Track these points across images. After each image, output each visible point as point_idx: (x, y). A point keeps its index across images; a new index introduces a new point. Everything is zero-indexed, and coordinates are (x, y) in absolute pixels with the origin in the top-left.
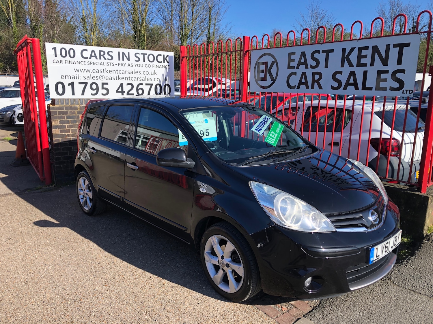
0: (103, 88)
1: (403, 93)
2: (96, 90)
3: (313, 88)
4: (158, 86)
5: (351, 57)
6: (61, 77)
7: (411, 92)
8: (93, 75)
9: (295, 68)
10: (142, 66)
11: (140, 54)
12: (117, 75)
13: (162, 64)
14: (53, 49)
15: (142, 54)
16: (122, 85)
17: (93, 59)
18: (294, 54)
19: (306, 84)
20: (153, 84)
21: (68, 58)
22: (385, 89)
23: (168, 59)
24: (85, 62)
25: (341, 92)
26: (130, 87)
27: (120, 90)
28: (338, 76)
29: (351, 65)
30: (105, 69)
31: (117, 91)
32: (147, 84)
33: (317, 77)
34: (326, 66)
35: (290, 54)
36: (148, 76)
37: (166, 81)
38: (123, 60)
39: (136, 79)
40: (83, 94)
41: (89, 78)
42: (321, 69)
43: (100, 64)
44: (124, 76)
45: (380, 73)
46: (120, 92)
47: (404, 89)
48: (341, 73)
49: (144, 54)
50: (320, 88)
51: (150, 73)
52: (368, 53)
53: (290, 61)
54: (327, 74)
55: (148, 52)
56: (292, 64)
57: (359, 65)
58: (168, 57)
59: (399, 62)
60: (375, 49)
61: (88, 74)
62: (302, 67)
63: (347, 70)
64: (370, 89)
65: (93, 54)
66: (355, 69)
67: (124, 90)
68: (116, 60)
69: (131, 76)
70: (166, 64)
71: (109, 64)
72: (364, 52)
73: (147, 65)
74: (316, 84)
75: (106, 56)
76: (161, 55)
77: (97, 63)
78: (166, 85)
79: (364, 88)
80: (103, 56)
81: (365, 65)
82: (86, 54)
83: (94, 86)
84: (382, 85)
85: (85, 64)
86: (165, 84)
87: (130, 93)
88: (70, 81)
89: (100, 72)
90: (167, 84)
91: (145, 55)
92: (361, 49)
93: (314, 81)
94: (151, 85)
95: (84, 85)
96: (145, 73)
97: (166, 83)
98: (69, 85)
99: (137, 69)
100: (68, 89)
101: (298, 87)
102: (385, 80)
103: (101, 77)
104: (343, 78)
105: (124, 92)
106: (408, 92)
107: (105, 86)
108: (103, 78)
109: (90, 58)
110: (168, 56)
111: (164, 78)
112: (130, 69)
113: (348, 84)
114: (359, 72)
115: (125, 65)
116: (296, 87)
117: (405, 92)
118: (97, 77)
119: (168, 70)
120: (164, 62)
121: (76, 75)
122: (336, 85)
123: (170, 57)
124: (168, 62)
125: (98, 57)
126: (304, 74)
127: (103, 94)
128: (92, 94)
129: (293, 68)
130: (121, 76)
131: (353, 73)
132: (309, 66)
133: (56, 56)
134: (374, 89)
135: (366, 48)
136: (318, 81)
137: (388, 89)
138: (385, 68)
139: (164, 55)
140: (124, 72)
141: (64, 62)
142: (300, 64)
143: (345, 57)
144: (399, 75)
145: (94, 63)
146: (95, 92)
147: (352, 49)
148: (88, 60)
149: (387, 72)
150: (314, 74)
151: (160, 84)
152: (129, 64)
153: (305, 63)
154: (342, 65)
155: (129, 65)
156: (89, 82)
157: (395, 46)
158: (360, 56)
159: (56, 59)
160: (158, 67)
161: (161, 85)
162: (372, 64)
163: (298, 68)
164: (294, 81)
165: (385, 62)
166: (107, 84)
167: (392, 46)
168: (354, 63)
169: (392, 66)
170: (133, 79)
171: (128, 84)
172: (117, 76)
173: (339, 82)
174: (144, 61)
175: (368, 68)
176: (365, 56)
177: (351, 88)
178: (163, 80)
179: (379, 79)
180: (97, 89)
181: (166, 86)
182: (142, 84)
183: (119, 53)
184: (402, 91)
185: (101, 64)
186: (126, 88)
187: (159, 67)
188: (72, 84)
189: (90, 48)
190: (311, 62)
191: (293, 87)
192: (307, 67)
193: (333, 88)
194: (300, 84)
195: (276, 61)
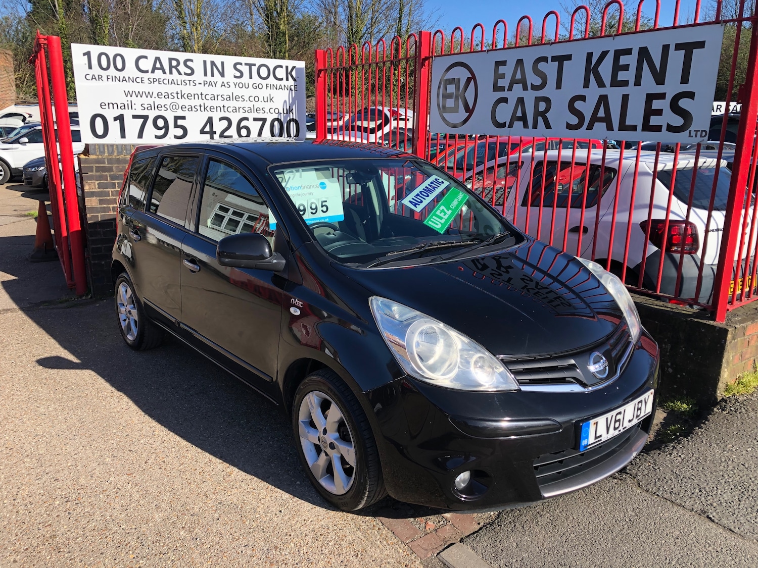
0: (176, 126)
1: (690, 136)
2: (164, 129)
3: (535, 126)
4: (276, 123)
5: (600, 69)
6: (101, 106)
7: (704, 134)
8: (158, 101)
9: (506, 89)
10: (247, 87)
11: (243, 64)
12: (201, 102)
13: (284, 82)
14: (84, 54)
15: (246, 64)
16: (210, 120)
17: (158, 73)
18: (504, 63)
19: (524, 119)
20: (267, 119)
21: (112, 71)
22: (658, 128)
23: (294, 73)
24: (143, 79)
25: (582, 133)
26: (225, 124)
27: (207, 129)
28: (578, 105)
29: (601, 84)
30: (179, 92)
31: (202, 132)
32: (255, 119)
33: (542, 106)
34: (559, 87)
35: (498, 64)
36: (257, 105)
37: (291, 113)
38: (213, 75)
39: (236, 110)
40: (140, 136)
41: (150, 107)
42: (549, 91)
43: (170, 83)
44: (215, 103)
45: (650, 98)
46: (206, 133)
47: (692, 128)
48: (582, 98)
49: (250, 65)
50: (548, 126)
51: (261, 99)
52: (631, 60)
53: (498, 76)
54: (560, 99)
55: (258, 61)
56: (501, 83)
57: (615, 83)
58: (295, 70)
59: (685, 79)
60: (644, 53)
61: (150, 101)
62: (518, 87)
63: (593, 93)
64: (634, 128)
65: (157, 65)
66: (608, 90)
67: (214, 130)
68: (199, 76)
69: (227, 103)
70: (291, 82)
71: (188, 82)
72: (623, 60)
73: (257, 85)
74: (540, 119)
75: (182, 68)
76: (281, 67)
77: (166, 82)
78: (291, 120)
79: (623, 127)
80: (176, 67)
81: (625, 83)
82: (146, 65)
83: (161, 123)
84: (654, 120)
85: (143, 82)
86: (288, 119)
87: (226, 134)
88: (117, 113)
89: (170, 96)
90: (293, 119)
91: (253, 67)
92: (618, 54)
93: (537, 114)
94: (264, 121)
95: (142, 120)
96: (252, 99)
97: (291, 118)
98: (115, 119)
99: (238, 92)
100: (114, 127)
101: (511, 126)
102: (659, 112)
103: (174, 107)
104: (587, 108)
105: (215, 133)
106: (699, 133)
107: (180, 122)
108: (177, 108)
109: (153, 72)
110: (294, 67)
111: (288, 108)
112: (226, 92)
113: (595, 119)
114: (615, 96)
115: (215, 84)
116: (507, 125)
117: (693, 134)
118: (165, 106)
119: (295, 92)
120: (287, 79)
121: (128, 102)
122: (574, 120)
123: (299, 70)
124: (295, 80)
125: (167, 71)
126: (521, 101)
127: (176, 137)
128: (157, 137)
129: (502, 89)
130: (209, 103)
131: (603, 99)
132: (529, 87)
133: (90, 67)
134: (640, 128)
135: (628, 52)
136: (543, 114)
137: (664, 128)
138: (659, 89)
139: (287, 67)
140: (214, 98)
141: (105, 78)
142: (513, 82)
143: (591, 69)
144: (684, 103)
145: (160, 80)
146: (162, 132)
147: (604, 54)
148: (149, 75)
149: (662, 96)
150: (538, 100)
151: (279, 118)
152: (223, 82)
153: (523, 81)
154: (586, 85)
155: (223, 85)
156: (152, 114)
157: (678, 47)
158: (617, 68)
159: (91, 72)
160: (276, 89)
161: (282, 120)
162: (638, 83)
163: (510, 89)
164: (504, 113)
165: (660, 78)
166: (184, 118)
167: (672, 48)
168: (607, 80)
169: (672, 86)
170: (230, 109)
171: (221, 119)
172: (202, 105)
173: (579, 115)
174: (251, 77)
175: (630, 89)
176: (626, 68)
177: (600, 127)
178: (285, 112)
179: (649, 112)
180: (166, 127)
181: (292, 123)
182: (247, 119)
183: (205, 62)
184: (688, 132)
185: (173, 82)
186: (219, 126)
187: (278, 88)
188: (120, 118)
189: (152, 54)
190: (533, 79)
191: (502, 125)
192: (525, 88)
193: (569, 127)
194: (514, 119)
195: (473, 77)
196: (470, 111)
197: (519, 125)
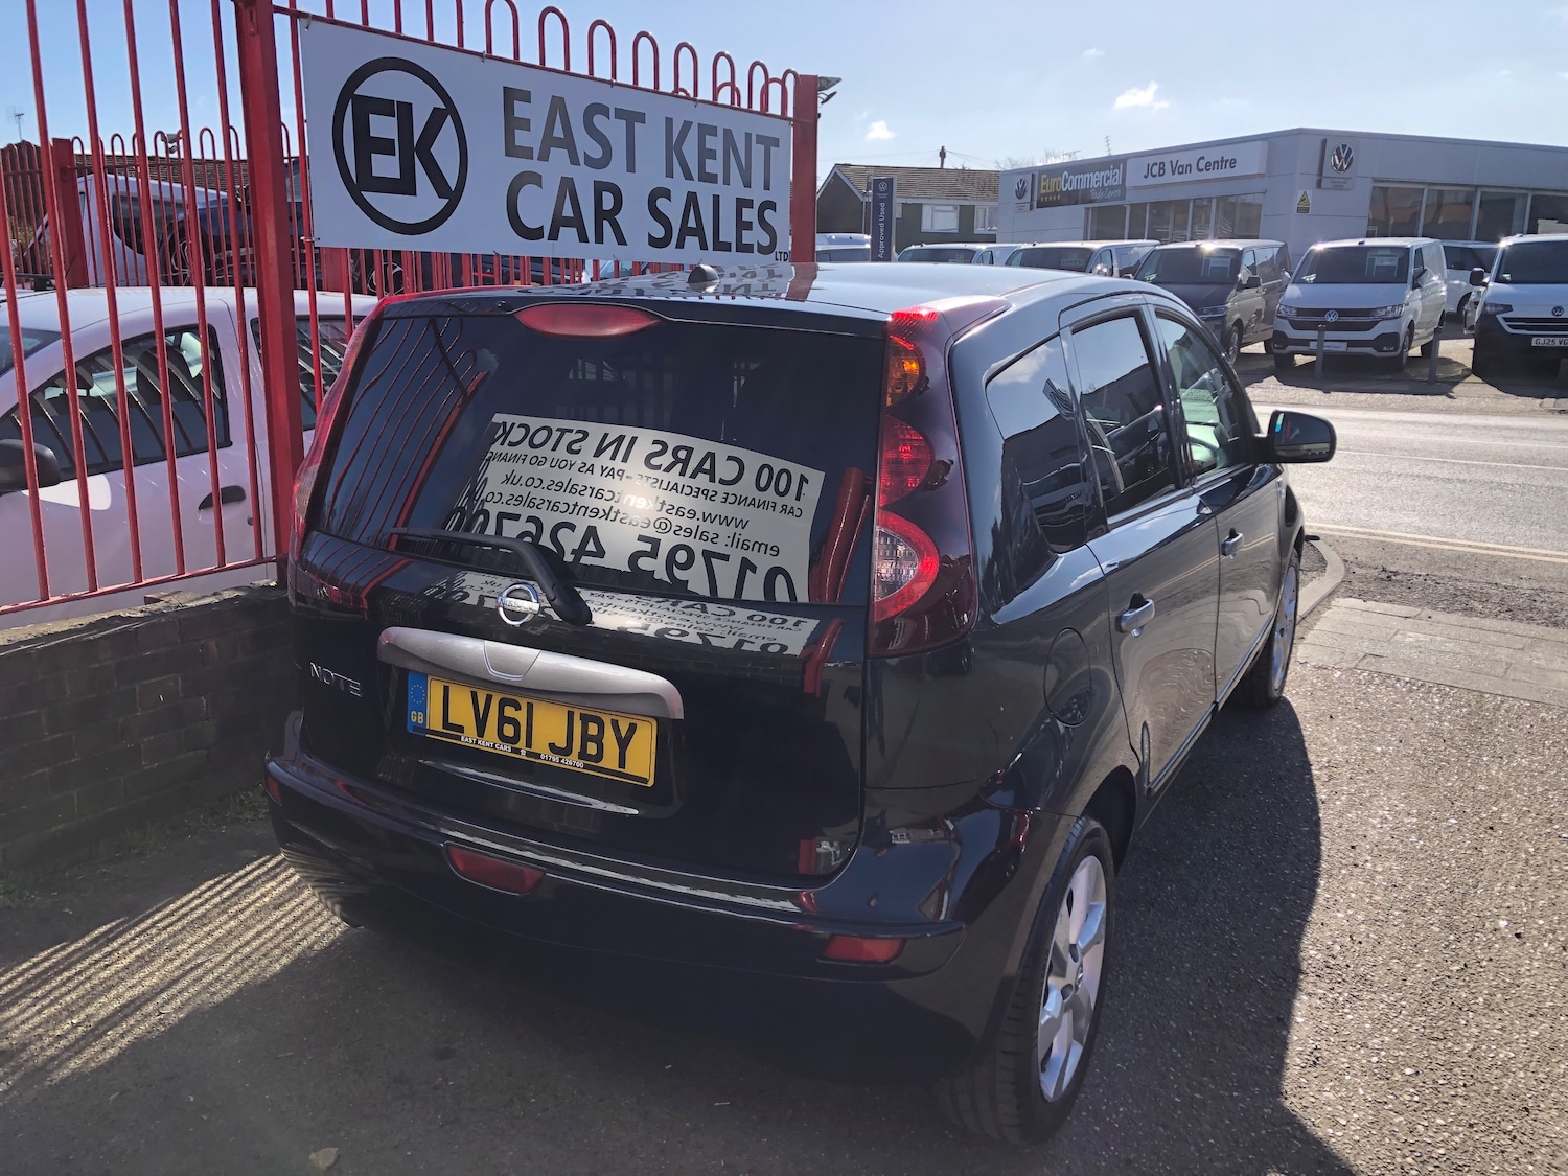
1: (776, 259)
3: (599, 239)
5: (684, 148)
9: (536, 154)
18: (526, 97)
19: (577, 222)
22: (748, 248)
25: (671, 253)
28: (662, 204)
33: (608, 201)
34: (631, 168)
35: (511, 95)
42: (614, 173)
45: (742, 203)
47: (776, 249)
48: (666, 194)
50: (621, 240)
52: (715, 143)
53: (512, 123)
54: (634, 193)
56: (521, 138)
57: (704, 176)
59: (767, 183)
60: (729, 137)
62: (559, 155)
63: (680, 188)
64: (726, 246)
66: (695, 186)
72: (710, 142)
79: (718, 244)
81: (712, 179)
84: (746, 237)
92: (704, 129)
93: (601, 215)
101: (554, 236)
102: (749, 226)
104: (673, 210)
106: (782, 255)
113: (685, 231)
114: (705, 193)
116: (546, 232)
117: (778, 256)
122: (658, 231)
126: (568, 186)
129: (527, 153)
131: (692, 200)
132: (582, 158)
134: (733, 246)
135: (714, 130)
136: (611, 215)
137: (755, 248)
138: (747, 193)
142: (549, 142)
143: (673, 148)
144: (768, 214)
147: (687, 125)
149: (750, 203)
150: (600, 188)
153: (568, 143)
154: (670, 174)
157: (760, 139)
158: (705, 154)
162: (727, 182)
163: (544, 157)
164: (537, 208)
165: (746, 177)
167: (753, 139)
168: (694, 170)
169: (757, 189)
173: (666, 222)
175: (718, 188)
176: (712, 154)
177: (692, 242)
179: (742, 225)
184: (773, 252)
190: (586, 145)
191: (534, 234)
192: (574, 161)
193: (655, 242)
194: (558, 222)
195: (451, 109)
196: (452, 197)
197: (568, 234)
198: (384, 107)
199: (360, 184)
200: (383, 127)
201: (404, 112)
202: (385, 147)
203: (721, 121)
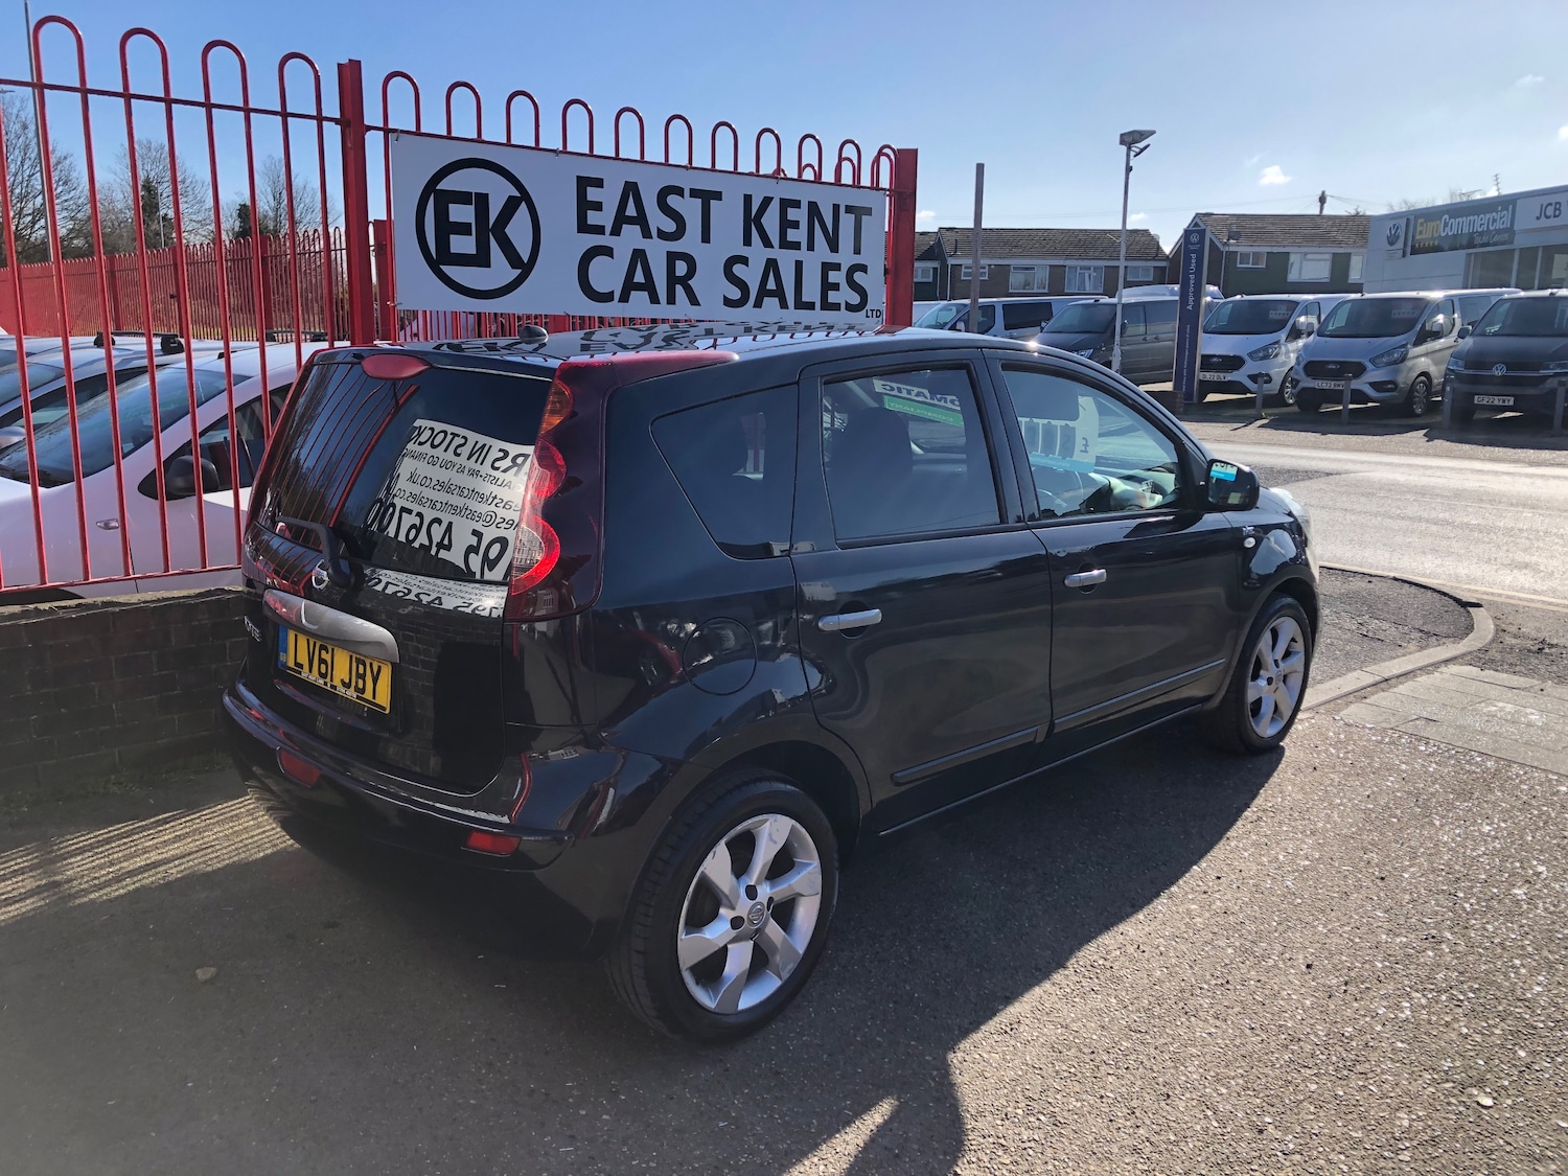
1: (867, 317)
3: (671, 300)
5: (763, 221)
7: (878, 313)
9: (608, 231)
18: (598, 183)
19: (649, 286)
22: (836, 307)
25: (747, 313)
28: (738, 270)
29: (767, 243)
33: (681, 268)
34: (706, 238)
35: (584, 183)
42: (690, 243)
45: (827, 267)
47: (868, 307)
48: (744, 260)
50: (694, 301)
52: (799, 215)
53: (584, 206)
54: (709, 261)
56: (593, 218)
57: (785, 244)
59: (857, 251)
60: (814, 208)
62: (631, 233)
63: (758, 254)
64: (810, 306)
66: (775, 253)
72: (792, 214)
74: (679, 289)
79: (802, 305)
81: (796, 246)
84: (833, 297)
92: (786, 204)
93: (673, 281)
101: (624, 298)
102: (836, 287)
104: (751, 275)
106: (874, 313)
113: (763, 292)
114: (786, 260)
116: (617, 296)
117: (870, 314)
122: (734, 293)
126: (639, 256)
129: (599, 230)
131: (772, 265)
132: (654, 233)
134: (818, 305)
135: (797, 204)
136: (684, 281)
137: (843, 306)
138: (834, 258)
142: (621, 220)
143: (752, 221)
144: (858, 277)
147: (767, 201)
149: (837, 267)
150: (672, 257)
153: (641, 220)
154: (747, 242)
157: (849, 209)
158: (786, 224)
162: (811, 247)
163: (616, 231)
164: (607, 274)
165: (833, 243)
167: (844, 208)
168: (775, 239)
169: (846, 255)
173: (742, 285)
175: (803, 254)
176: (795, 225)
177: (771, 303)
179: (827, 286)
184: (864, 311)
190: (657, 220)
191: (607, 297)
192: (647, 234)
193: (728, 302)
194: (629, 286)
195: (525, 196)
196: (525, 268)
197: (639, 298)
198: (463, 198)
199: (439, 259)
200: (461, 213)
201: (482, 201)
202: (463, 229)
203: (805, 195)
